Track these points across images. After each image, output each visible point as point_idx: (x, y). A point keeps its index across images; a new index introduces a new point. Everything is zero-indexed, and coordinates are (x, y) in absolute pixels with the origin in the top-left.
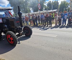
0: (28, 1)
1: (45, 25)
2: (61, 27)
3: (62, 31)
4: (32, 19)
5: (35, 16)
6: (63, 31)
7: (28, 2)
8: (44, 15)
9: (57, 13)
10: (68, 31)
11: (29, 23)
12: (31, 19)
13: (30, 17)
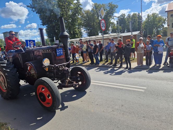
0: (77, 15)
1: (116, 63)
2: (151, 69)
3: (156, 78)
4: (87, 50)
5: (94, 45)
6: (158, 79)
7: (79, 15)
8: (113, 43)
9: (141, 40)
10: (170, 79)
11: (81, 59)
12: (85, 50)
13: (82, 46)
